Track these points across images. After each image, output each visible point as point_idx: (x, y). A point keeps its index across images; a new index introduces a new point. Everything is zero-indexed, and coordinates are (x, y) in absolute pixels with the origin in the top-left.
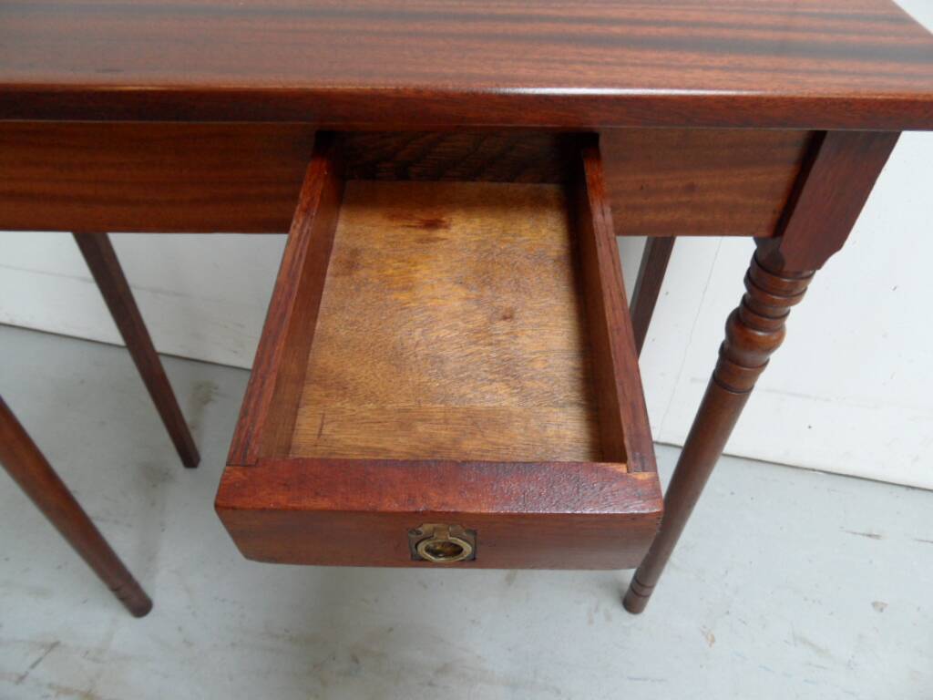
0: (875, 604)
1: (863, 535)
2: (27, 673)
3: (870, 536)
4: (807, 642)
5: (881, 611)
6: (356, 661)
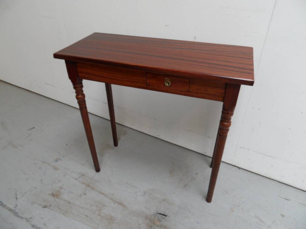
0: (281, 215)
1: (284, 199)
3: (286, 199)
4: (258, 218)
5: (283, 217)
6: (145, 194)
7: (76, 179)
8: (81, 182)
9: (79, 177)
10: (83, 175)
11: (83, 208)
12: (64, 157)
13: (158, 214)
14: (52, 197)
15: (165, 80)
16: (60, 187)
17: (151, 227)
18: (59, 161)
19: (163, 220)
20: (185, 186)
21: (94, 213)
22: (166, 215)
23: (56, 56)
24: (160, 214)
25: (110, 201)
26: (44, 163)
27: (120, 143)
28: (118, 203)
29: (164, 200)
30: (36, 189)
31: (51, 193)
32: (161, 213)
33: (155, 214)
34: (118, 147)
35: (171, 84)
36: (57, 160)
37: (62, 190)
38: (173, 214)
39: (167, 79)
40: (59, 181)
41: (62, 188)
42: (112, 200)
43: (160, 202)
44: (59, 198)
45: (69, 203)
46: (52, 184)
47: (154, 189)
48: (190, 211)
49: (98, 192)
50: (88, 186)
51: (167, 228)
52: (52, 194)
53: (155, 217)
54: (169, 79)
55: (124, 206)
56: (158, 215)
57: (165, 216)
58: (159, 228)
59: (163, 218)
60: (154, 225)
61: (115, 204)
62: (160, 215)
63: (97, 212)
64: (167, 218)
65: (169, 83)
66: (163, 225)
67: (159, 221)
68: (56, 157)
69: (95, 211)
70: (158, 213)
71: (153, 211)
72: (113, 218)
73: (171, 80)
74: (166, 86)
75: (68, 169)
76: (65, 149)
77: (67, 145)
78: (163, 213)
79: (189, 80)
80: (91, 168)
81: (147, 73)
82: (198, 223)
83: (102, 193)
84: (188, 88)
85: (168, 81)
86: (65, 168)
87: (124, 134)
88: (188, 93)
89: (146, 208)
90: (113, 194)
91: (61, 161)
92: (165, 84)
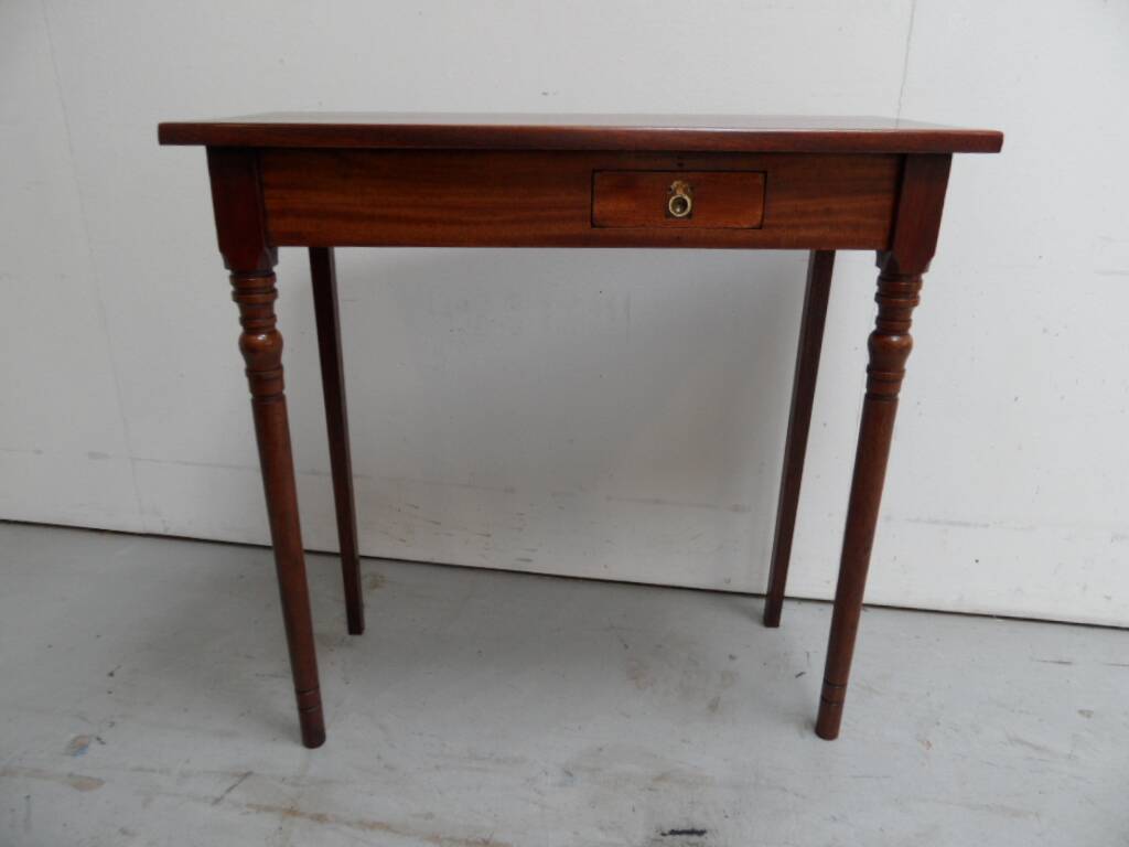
0: (1081, 712)
2: (222, 796)
3: (1060, 662)
4: (1022, 743)
5: (1089, 716)
6: (571, 775)
7: (217, 801)
8: (249, 805)
9: (229, 790)
10: (248, 775)
12: (112, 724)
13: (664, 834)
15: (669, 191)
18: (94, 746)
20: (713, 708)
22: (699, 828)
23: (172, 134)
24: (673, 832)
25: (430, 845)
26: (7, 773)
27: (369, 617)
29: (662, 778)
32: (675, 828)
33: (656, 840)
34: (365, 631)
35: (692, 207)
36: (79, 747)
38: (726, 817)
39: (678, 186)
40: (124, 832)
42: (434, 839)
43: (650, 789)
47: (601, 749)
48: (784, 790)
49: (349, 824)
50: (292, 812)
54: (686, 186)
56: (670, 837)
57: (701, 833)
59: (696, 845)
62: (678, 837)
64: (705, 835)
65: (683, 204)
68: (72, 736)
70: (666, 830)
71: (639, 830)
73: (692, 189)
74: (674, 217)
75: (153, 771)
76: (110, 693)
77: (111, 674)
78: (684, 826)
79: (761, 175)
80: (274, 740)
81: (594, 171)
82: (835, 819)
83: (374, 826)
84: (760, 213)
85: (680, 193)
86: (140, 769)
87: (375, 585)
88: (759, 234)
89: (602, 828)
90: (430, 816)
91: (103, 743)
92: (670, 208)
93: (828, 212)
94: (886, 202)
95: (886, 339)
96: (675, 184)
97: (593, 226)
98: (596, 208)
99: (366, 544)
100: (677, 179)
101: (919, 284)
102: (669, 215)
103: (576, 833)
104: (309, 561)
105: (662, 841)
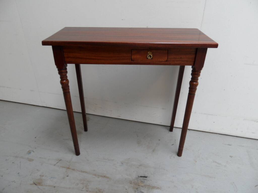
0: (230, 156)
1: (228, 145)
2: (56, 164)
4: (216, 162)
5: (232, 157)
6: (123, 164)
7: (55, 165)
8: (61, 166)
9: (57, 163)
10: (61, 160)
11: (70, 188)
12: (36, 148)
13: (139, 177)
14: (35, 185)
15: (148, 53)
16: (40, 176)
17: (137, 189)
18: (32, 152)
19: (146, 181)
20: (153, 151)
21: (82, 190)
22: (146, 176)
23: (45, 43)
24: (141, 177)
25: (94, 176)
26: (16, 157)
28: (101, 176)
29: (140, 165)
30: (15, 182)
31: (32, 182)
33: (137, 178)
35: (152, 57)
36: (29, 153)
37: (43, 178)
38: (152, 174)
39: (150, 53)
40: (37, 170)
41: (43, 176)
42: (95, 175)
43: (138, 168)
44: (42, 185)
45: (55, 187)
46: (31, 175)
47: (129, 159)
48: (164, 169)
49: (79, 171)
50: (68, 168)
51: (150, 186)
52: (34, 183)
53: (138, 180)
54: (151, 53)
55: (108, 178)
56: (140, 178)
57: (146, 177)
58: (144, 187)
59: (145, 179)
60: (139, 186)
61: (98, 178)
62: (142, 178)
63: (84, 189)
64: (148, 178)
65: (151, 56)
66: (147, 185)
67: (142, 182)
68: (28, 150)
69: (83, 188)
70: (140, 176)
71: (134, 176)
72: (101, 190)
73: (152, 53)
74: (148, 59)
75: (43, 158)
76: (35, 141)
77: (35, 138)
78: (143, 176)
79: (167, 51)
80: (66, 153)
81: (132, 50)
82: (173, 176)
83: (84, 172)
84: (167, 58)
85: (150, 54)
86: (40, 158)
87: (88, 120)
88: (166, 62)
89: (127, 175)
90: (94, 171)
91: (34, 152)
92: (148, 57)
93: (181, 58)
94: (193, 56)
95: (193, 83)
96: (149, 52)
97: (132, 60)
98: (132, 57)
99: (87, 111)
100: (149, 51)
101: (200, 72)
102: (147, 58)
103: (122, 176)
104: (75, 114)
105: (138, 178)
